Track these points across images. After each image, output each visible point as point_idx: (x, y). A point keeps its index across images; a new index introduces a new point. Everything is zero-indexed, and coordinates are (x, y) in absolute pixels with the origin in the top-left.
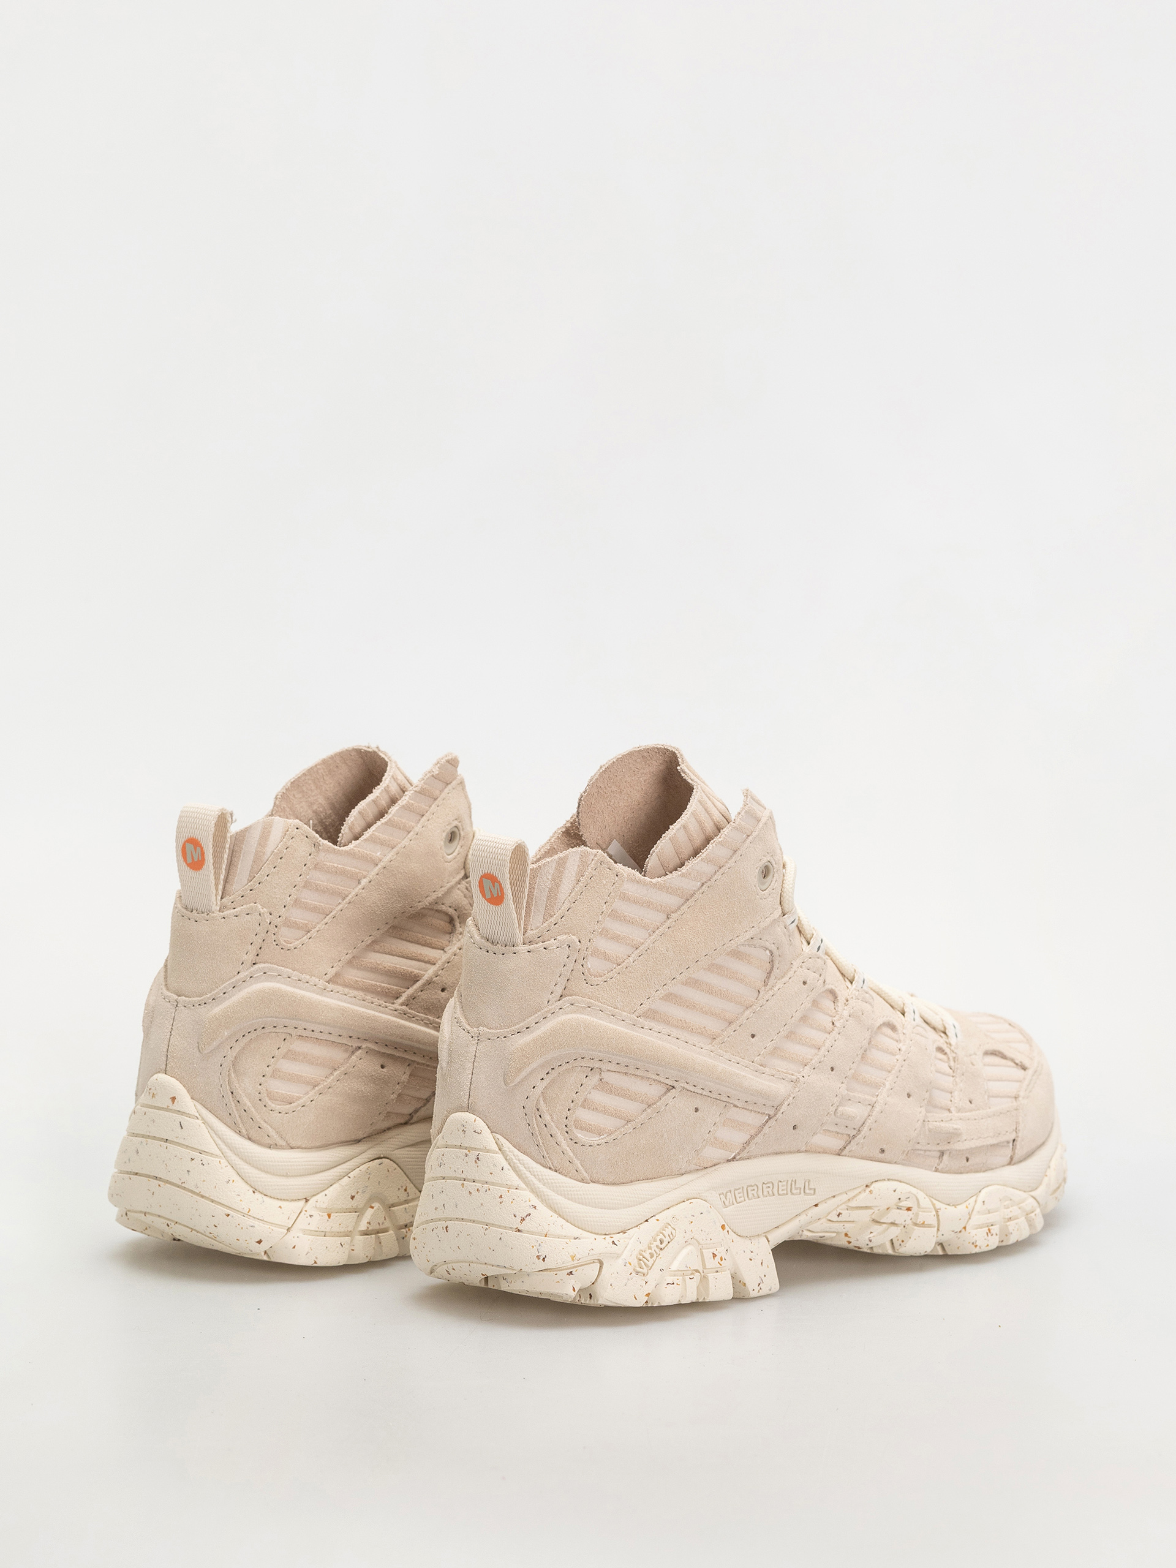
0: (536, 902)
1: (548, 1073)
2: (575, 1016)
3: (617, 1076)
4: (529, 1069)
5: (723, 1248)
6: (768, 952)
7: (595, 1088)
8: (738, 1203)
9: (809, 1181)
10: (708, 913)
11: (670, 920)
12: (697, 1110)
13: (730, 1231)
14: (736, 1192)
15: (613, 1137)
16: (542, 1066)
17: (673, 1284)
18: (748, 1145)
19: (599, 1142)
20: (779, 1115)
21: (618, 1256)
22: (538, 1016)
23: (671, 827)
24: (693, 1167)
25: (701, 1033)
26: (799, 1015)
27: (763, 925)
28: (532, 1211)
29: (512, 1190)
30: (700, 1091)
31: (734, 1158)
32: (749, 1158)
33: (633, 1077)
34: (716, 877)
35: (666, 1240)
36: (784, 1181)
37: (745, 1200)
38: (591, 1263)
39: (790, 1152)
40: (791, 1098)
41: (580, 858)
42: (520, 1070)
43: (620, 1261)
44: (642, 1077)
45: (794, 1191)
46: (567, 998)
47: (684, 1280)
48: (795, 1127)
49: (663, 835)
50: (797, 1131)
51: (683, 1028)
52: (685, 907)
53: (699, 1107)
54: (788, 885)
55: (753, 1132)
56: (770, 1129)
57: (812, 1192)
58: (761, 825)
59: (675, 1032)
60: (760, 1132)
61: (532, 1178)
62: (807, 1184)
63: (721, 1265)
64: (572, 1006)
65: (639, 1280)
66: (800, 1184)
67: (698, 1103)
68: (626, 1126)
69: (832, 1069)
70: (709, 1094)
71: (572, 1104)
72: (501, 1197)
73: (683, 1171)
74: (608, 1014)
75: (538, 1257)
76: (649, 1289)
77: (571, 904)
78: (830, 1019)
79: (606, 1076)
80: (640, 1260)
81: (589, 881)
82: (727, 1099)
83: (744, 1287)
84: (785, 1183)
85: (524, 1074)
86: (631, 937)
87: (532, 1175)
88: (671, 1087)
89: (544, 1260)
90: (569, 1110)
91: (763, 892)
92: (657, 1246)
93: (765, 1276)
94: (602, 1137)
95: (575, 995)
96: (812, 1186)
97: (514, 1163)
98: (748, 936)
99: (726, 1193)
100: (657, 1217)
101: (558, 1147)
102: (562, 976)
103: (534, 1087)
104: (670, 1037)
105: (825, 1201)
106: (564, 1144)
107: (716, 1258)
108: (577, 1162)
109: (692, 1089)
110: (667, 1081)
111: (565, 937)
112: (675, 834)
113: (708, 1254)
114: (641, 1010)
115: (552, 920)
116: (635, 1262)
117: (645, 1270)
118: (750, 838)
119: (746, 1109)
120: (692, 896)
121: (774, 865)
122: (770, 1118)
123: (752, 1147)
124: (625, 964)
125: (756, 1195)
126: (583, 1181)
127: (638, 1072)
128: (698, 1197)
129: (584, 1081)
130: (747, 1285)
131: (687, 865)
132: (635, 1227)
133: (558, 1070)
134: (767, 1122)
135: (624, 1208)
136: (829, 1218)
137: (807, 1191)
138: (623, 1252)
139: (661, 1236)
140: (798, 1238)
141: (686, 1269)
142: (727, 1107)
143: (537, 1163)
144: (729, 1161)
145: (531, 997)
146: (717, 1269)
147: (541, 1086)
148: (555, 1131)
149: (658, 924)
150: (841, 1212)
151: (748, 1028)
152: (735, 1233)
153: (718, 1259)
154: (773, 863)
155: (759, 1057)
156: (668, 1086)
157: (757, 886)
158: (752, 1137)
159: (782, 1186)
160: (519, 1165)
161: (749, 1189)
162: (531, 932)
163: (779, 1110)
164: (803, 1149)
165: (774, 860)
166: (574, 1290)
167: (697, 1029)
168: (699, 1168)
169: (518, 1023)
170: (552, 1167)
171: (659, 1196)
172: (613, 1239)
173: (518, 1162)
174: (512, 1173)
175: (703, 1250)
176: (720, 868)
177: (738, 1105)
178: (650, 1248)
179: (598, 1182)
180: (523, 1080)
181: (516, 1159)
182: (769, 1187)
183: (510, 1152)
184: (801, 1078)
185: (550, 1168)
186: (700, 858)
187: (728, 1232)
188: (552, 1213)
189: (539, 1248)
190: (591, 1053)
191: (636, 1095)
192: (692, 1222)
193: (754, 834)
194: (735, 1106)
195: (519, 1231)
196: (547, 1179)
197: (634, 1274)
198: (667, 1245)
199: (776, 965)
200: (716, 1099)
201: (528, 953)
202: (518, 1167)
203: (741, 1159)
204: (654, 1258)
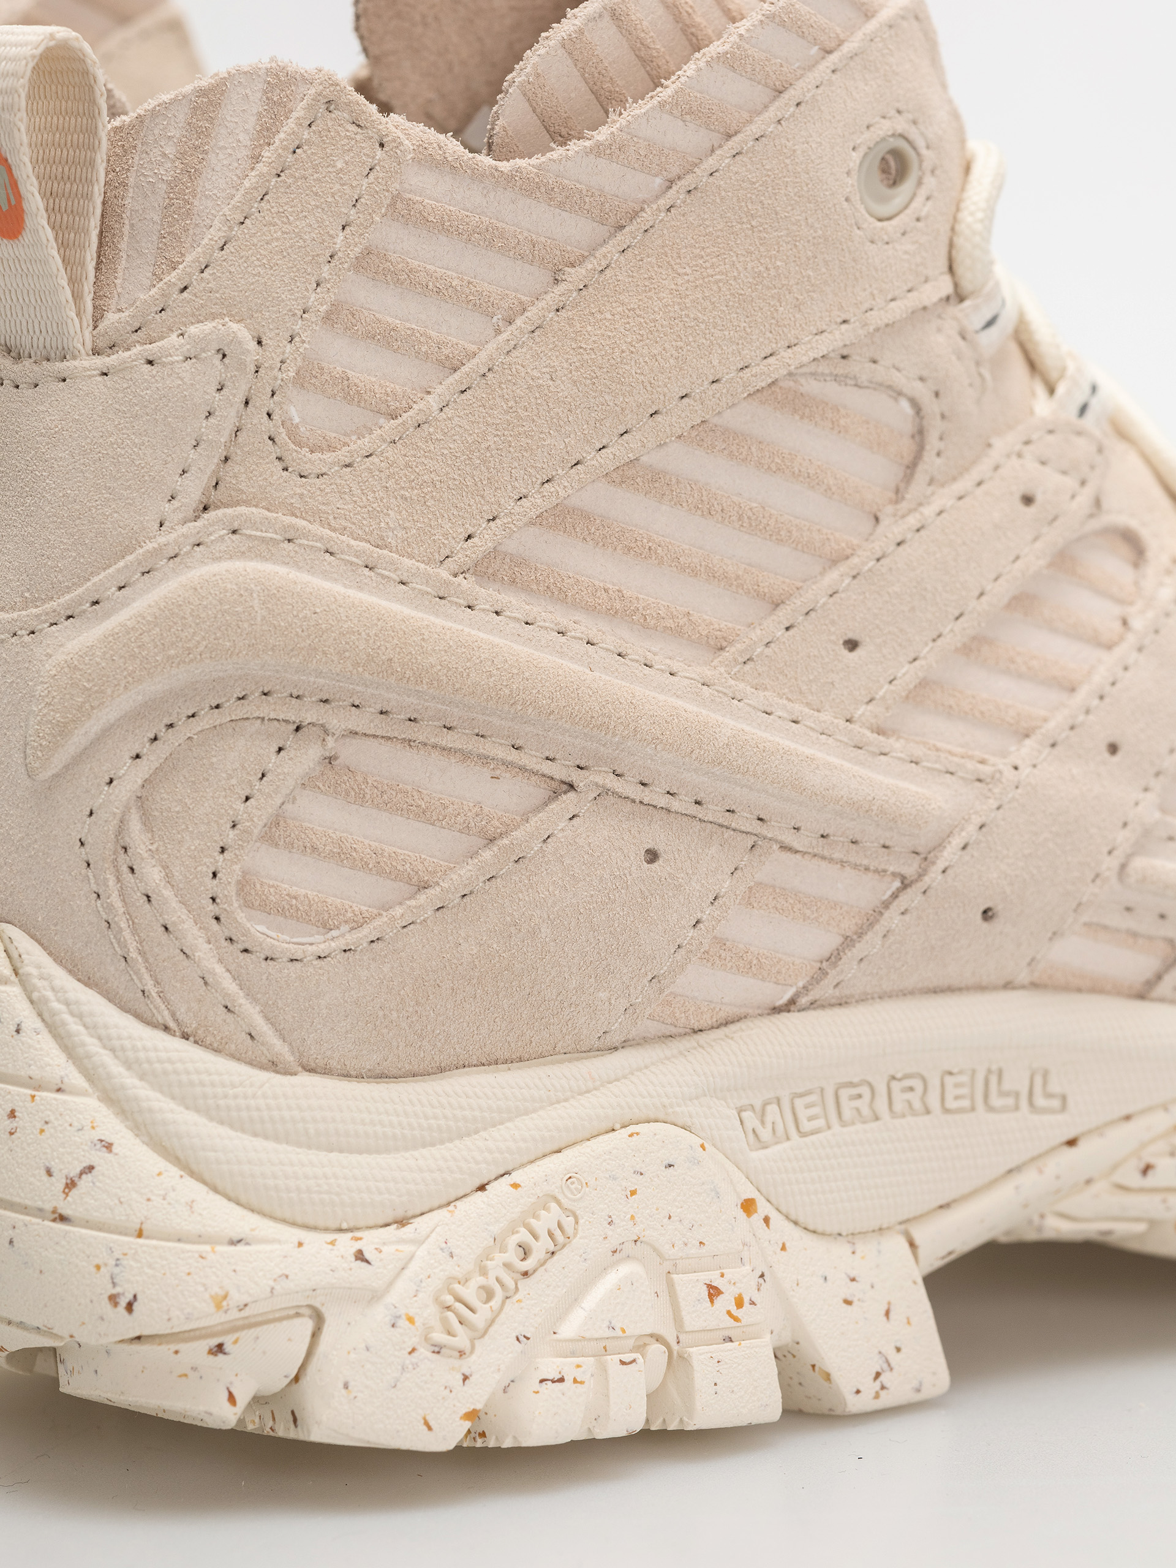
0: (132, 225)
1: (155, 739)
2: (238, 565)
3: (384, 750)
4: (93, 727)
5: (747, 1268)
6: (905, 405)
7: (307, 783)
8: (803, 1135)
9: (1046, 1075)
10: (688, 270)
11: (562, 287)
12: (652, 856)
13: (774, 1216)
14: (799, 1103)
15: (367, 932)
16: (136, 716)
17: (561, 1380)
18: (835, 965)
19: (322, 948)
20: (934, 876)
21: (375, 1297)
22: (126, 566)
23: (570, 12)
24: (654, 1028)
25: (677, 632)
26: (1001, 591)
27: (877, 318)
28: (98, 1157)
29: (44, 1094)
30: (663, 801)
31: (792, 1002)
32: (842, 1003)
33: (435, 754)
34: (710, 163)
35: (540, 1248)
36: (961, 1072)
37: (829, 1127)
38: (288, 1317)
39: (981, 988)
40: (972, 828)
41: (265, 92)
42: (63, 731)
43: (380, 1313)
44: (465, 756)
45: (996, 1101)
46: (220, 512)
47: (603, 1369)
48: (987, 914)
49: (543, 34)
50: (997, 925)
51: (612, 614)
52: (611, 249)
53: (660, 848)
54: (972, 214)
55: (849, 925)
56: (907, 917)
57: (1056, 1103)
58: (872, 26)
59: (586, 625)
60: (871, 925)
61: (105, 1058)
62: (1038, 1080)
63: (736, 1319)
64: (234, 537)
65: (445, 1371)
66: (1016, 1080)
67: (656, 835)
68: (413, 903)
69: (1113, 749)
70: (694, 810)
71: (232, 834)
72: (12, 1114)
73: (616, 1038)
74: (352, 563)
75: (113, 1299)
76: (475, 1397)
77: (231, 228)
78: (1117, 610)
79: (350, 752)
80: (448, 1308)
81: (290, 158)
82: (757, 827)
83: (826, 1384)
84: (964, 1079)
85: (78, 740)
86: (434, 334)
87: (105, 1047)
88: (565, 787)
89: (130, 1307)
90: (223, 850)
91: (880, 224)
92: (507, 1266)
93: (898, 1350)
94: (334, 933)
95: (247, 503)
96: (1054, 1087)
97: (53, 1014)
98: (824, 345)
99: (765, 1105)
100: (515, 1177)
101: (186, 963)
102: (202, 446)
103: (111, 781)
104: (563, 639)
105: (1098, 1130)
106: (206, 955)
107: (719, 1301)
108: (252, 1013)
109: (635, 792)
110: (547, 768)
111: (208, 326)
112: (581, 32)
113: (690, 1287)
114: (467, 553)
115: (172, 277)
116: (429, 1314)
117: (462, 1339)
118: (834, 58)
119: (823, 858)
120: (634, 215)
121: (924, 152)
122: (906, 884)
123: (849, 969)
124: (411, 413)
125: (866, 1111)
126: (274, 1066)
127: (448, 739)
128: (662, 1116)
129: (272, 761)
130: (835, 1375)
131: (614, 121)
132: (440, 1207)
133: (187, 728)
134: (895, 896)
135: (406, 1149)
136: (1119, 1177)
137: (1040, 1101)
138: (391, 1284)
139: (523, 1236)
140: (1031, 1236)
141: (611, 1333)
142: (757, 851)
143: (127, 1011)
144: (776, 1010)
145: (108, 511)
146: (727, 1333)
147: (132, 778)
148: (177, 914)
149: (524, 298)
150: (1152, 1160)
151: (833, 622)
152: (796, 1223)
153: (725, 1302)
154: (921, 143)
155: (870, 707)
156: (554, 785)
157: (856, 198)
158: (848, 942)
159: (957, 1085)
160: (67, 1017)
161: (844, 1094)
162: (117, 316)
163: (933, 863)
164: (1023, 977)
165: (922, 134)
166: (232, 1399)
167: (659, 617)
168: (673, 1030)
169: (69, 590)
170: (172, 1025)
171: (526, 1113)
172: (358, 1245)
173: (63, 1007)
174: (47, 1044)
175: (674, 1276)
176: (729, 136)
177: (796, 845)
178: (483, 1272)
179: (326, 1071)
180: (77, 760)
181: (58, 1001)
182: (911, 1089)
183: (41, 978)
184: (1009, 773)
185: (166, 1028)
186: (655, 101)
187: (767, 1220)
188: (161, 1164)
189: (117, 1270)
190: (296, 678)
191: (445, 807)
192: (633, 1193)
193: (846, 48)
194: (785, 848)
195: (63, 1219)
196: (149, 1061)
197: (424, 1352)
198: (543, 1263)
199: (933, 443)
200: (721, 826)
201: (100, 379)
202: (64, 1024)
203: (813, 1005)
204: (495, 1303)
